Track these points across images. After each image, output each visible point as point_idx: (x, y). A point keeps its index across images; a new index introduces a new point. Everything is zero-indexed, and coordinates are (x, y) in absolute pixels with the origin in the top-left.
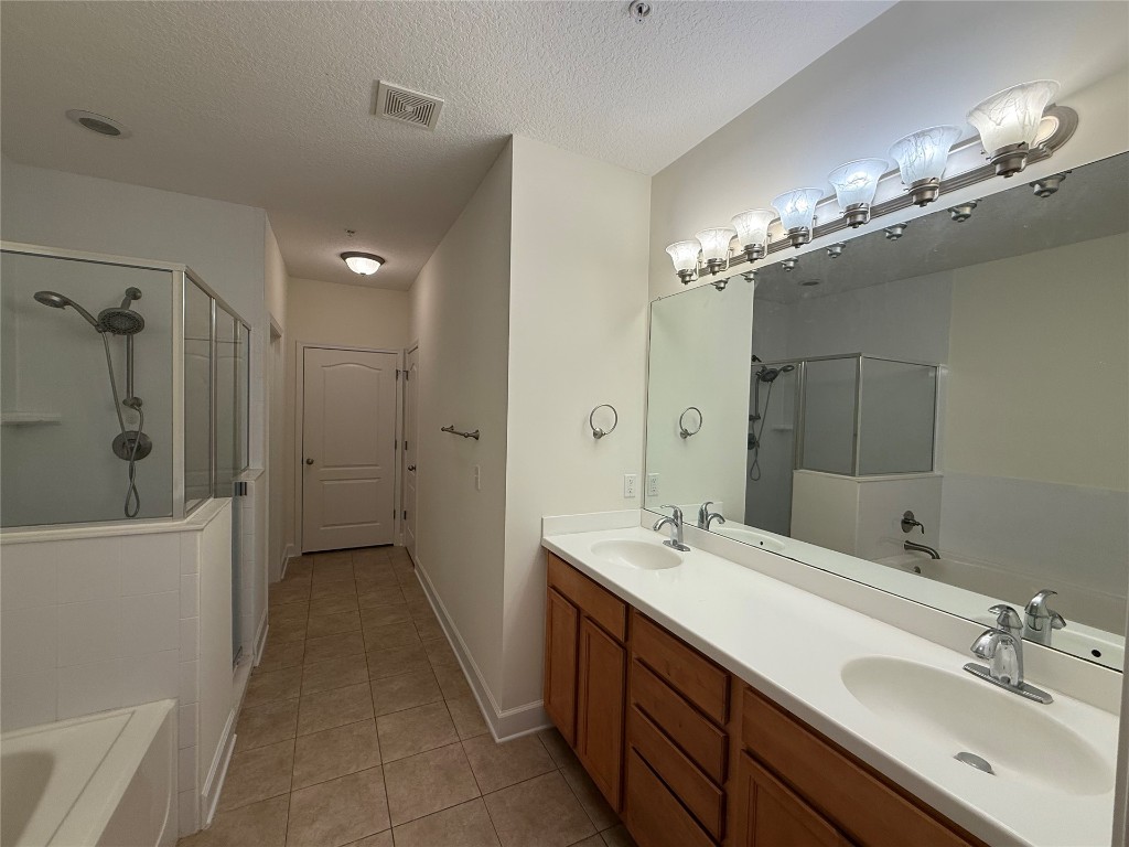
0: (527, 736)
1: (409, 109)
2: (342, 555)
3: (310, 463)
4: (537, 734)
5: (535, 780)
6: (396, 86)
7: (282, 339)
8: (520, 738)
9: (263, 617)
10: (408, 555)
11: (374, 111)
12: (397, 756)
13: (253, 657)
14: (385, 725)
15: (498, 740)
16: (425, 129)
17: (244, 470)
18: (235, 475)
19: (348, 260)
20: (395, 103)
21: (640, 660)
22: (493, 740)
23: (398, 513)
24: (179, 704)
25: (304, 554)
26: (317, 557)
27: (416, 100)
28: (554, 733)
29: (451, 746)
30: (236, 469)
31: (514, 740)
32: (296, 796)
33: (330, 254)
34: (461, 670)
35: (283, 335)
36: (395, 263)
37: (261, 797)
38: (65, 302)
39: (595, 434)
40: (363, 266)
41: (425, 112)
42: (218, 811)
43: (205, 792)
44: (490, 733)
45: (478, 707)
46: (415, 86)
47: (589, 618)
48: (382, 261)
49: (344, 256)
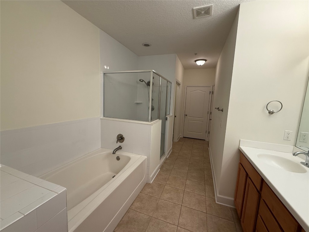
0: (227, 206)
1: (203, 12)
2: (192, 139)
3: (186, 115)
4: (231, 208)
5: (225, 220)
6: (198, 7)
7: (181, 85)
8: (224, 205)
9: (171, 148)
10: (208, 143)
11: (194, 18)
12: (188, 191)
13: (167, 155)
14: (188, 182)
15: (216, 202)
16: (209, 16)
17: (168, 115)
18: (165, 116)
19: (197, 62)
20: (199, 13)
21: (264, 200)
22: (215, 201)
23: (207, 132)
24: (148, 158)
25: (184, 137)
26: (186, 138)
27: (204, 8)
28: (235, 210)
29: (202, 196)
30: (166, 115)
31: (222, 205)
32: (166, 187)
33: (192, 61)
34: (212, 178)
35: (181, 84)
36: (209, 60)
37: (160, 183)
38: (143, 81)
39: (269, 113)
40: (200, 63)
41: (207, 11)
42: (153, 182)
43: (151, 176)
44: (215, 199)
45: (214, 190)
46: (203, 4)
47: (250, 178)
48: (206, 60)
49: (196, 61)
